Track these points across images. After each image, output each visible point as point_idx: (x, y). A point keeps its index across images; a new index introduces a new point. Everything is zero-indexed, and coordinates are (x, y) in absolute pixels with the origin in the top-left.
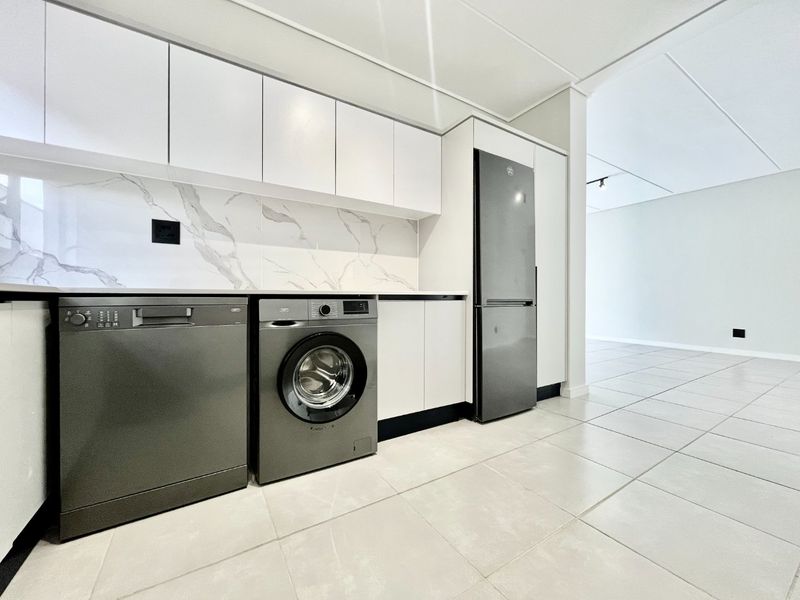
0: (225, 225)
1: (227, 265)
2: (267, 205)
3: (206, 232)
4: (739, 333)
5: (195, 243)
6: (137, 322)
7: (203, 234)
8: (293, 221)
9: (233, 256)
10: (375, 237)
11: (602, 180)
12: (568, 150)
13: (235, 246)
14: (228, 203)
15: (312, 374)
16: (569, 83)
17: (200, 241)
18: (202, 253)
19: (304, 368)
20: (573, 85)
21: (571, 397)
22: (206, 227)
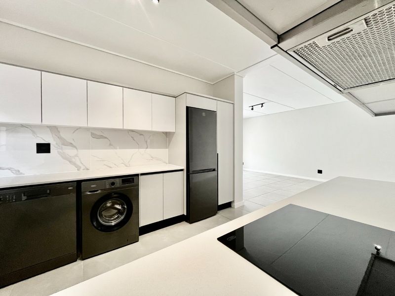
0: (72, 142)
1: (73, 160)
2: (93, 132)
3: (63, 146)
4: (320, 172)
5: (58, 152)
6: (24, 198)
7: (62, 147)
8: (106, 138)
9: (76, 156)
10: (146, 142)
11: (262, 104)
12: (234, 101)
13: (78, 151)
14: (74, 133)
15: (112, 207)
16: (234, 73)
17: (60, 150)
18: (62, 156)
19: (109, 205)
20: (235, 73)
21: (235, 208)
22: (64, 144)
